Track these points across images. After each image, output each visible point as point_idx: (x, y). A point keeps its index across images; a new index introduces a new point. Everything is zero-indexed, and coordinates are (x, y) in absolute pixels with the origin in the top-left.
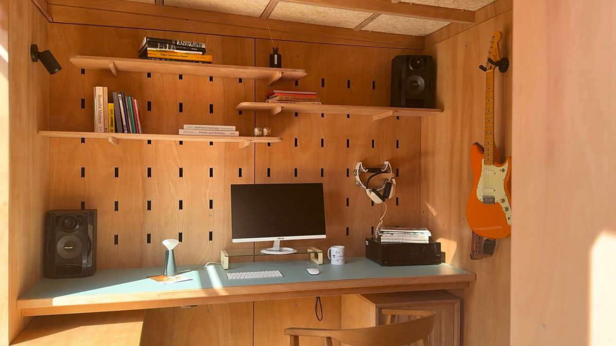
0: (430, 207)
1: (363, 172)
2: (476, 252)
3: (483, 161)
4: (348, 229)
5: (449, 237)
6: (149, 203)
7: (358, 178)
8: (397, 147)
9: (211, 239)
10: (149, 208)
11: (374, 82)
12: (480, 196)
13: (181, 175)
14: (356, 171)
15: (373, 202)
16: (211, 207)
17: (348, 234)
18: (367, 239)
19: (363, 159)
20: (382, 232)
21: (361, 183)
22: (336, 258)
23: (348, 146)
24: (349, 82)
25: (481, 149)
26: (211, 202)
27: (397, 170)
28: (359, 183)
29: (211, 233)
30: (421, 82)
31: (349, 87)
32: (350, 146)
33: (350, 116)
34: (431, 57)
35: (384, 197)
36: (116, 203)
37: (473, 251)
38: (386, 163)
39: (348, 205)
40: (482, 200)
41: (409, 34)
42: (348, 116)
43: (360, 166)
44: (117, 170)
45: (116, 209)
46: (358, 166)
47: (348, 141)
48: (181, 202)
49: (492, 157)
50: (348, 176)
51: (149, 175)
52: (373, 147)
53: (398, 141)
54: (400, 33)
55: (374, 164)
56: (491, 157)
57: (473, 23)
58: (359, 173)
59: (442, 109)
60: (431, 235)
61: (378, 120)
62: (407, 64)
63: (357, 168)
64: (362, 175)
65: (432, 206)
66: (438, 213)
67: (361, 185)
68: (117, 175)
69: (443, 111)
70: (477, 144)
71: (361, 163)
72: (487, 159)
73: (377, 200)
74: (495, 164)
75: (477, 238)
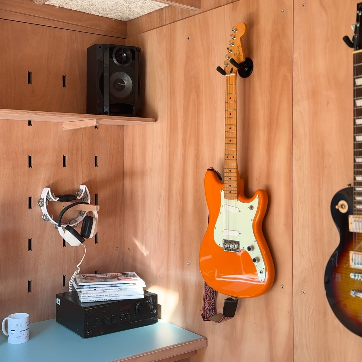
0: (138, 243)
1: (53, 201)
2: (210, 311)
3: (222, 193)
4: (29, 282)
5: (166, 286)
7: (44, 210)
8: (96, 165)
11: (64, 78)
12: (219, 240)
14: (43, 201)
15: (64, 241)
17: (29, 290)
18: (58, 296)
19: (51, 182)
20: (81, 287)
21: (49, 216)
22: (16, 334)
23: (30, 165)
24: (29, 74)
25: (219, 177)
27: (96, 196)
28: (47, 218)
30: (128, 81)
31: (29, 82)
32: (32, 165)
33: (32, 123)
34: (139, 50)
35: (82, 236)
37: (205, 310)
38: (83, 187)
39: (30, 249)
40: (221, 246)
41: (108, 16)
42: (30, 123)
43: (48, 193)
46: (45, 193)
47: (30, 157)
49: (236, 189)
50: (30, 207)
52: (64, 165)
53: (96, 157)
54: (97, 14)
55: (65, 189)
56: (234, 189)
57: (198, 10)
58: (46, 203)
59: (155, 118)
60: (145, 286)
61: (70, 130)
62: (111, 57)
63: (44, 196)
64: (50, 206)
65: (142, 243)
66: (150, 253)
67: (49, 220)
69: (156, 121)
70: (212, 170)
71: (49, 189)
72: (228, 192)
73: (72, 240)
74: (239, 198)
75: (210, 293)
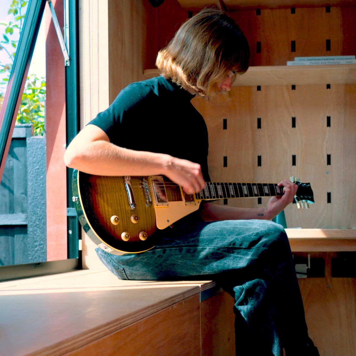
6: (259, 158)
9: (329, 201)
10: (260, 164)
13: (294, 125)
16: (329, 163)
26: (329, 157)
29: (329, 195)
36: (225, 159)
44: (225, 121)
45: (225, 165)
48: (294, 157)
51: (259, 126)
68: (225, 127)
